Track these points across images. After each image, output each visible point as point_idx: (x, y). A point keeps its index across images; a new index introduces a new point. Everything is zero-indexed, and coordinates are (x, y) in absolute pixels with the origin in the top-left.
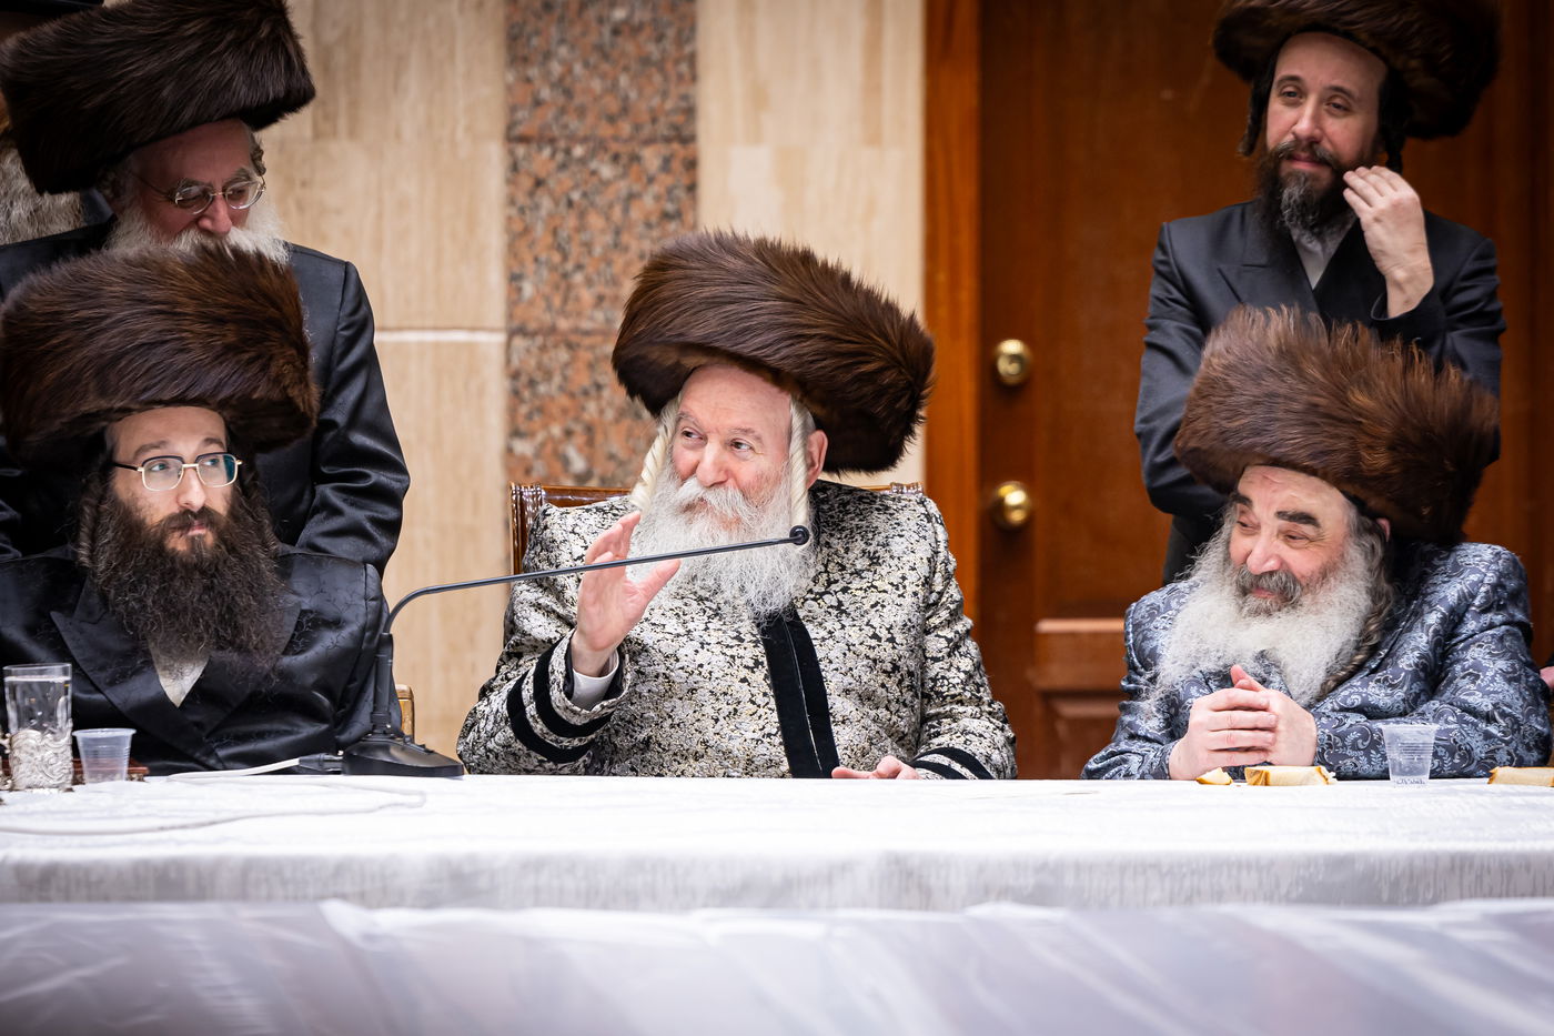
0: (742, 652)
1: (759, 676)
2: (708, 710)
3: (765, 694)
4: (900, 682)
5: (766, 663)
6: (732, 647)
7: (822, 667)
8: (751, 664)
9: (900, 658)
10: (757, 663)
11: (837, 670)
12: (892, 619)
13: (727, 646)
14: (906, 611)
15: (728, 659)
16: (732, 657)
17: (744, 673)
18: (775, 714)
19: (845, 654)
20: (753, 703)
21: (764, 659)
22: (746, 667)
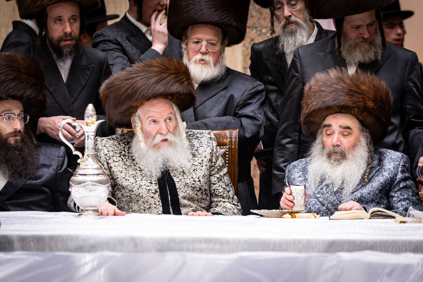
0: (151, 188)
1: (157, 196)
2: (142, 207)
3: (159, 201)
4: (202, 193)
5: (159, 192)
6: (149, 186)
7: (178, 191)
8: (154, 192)
9: (202, 186)
10: (156, 191)
11: (182, 191)
12: (199, 174)
13: (147, 186)
14: (203, 171)
15: (147, 191)
16: (149, 190)
17: (152, 195)
18: (161, 207)
19: (184, 186)
20: (155, 204)
21: (158, 190)
22: (153, 193)
